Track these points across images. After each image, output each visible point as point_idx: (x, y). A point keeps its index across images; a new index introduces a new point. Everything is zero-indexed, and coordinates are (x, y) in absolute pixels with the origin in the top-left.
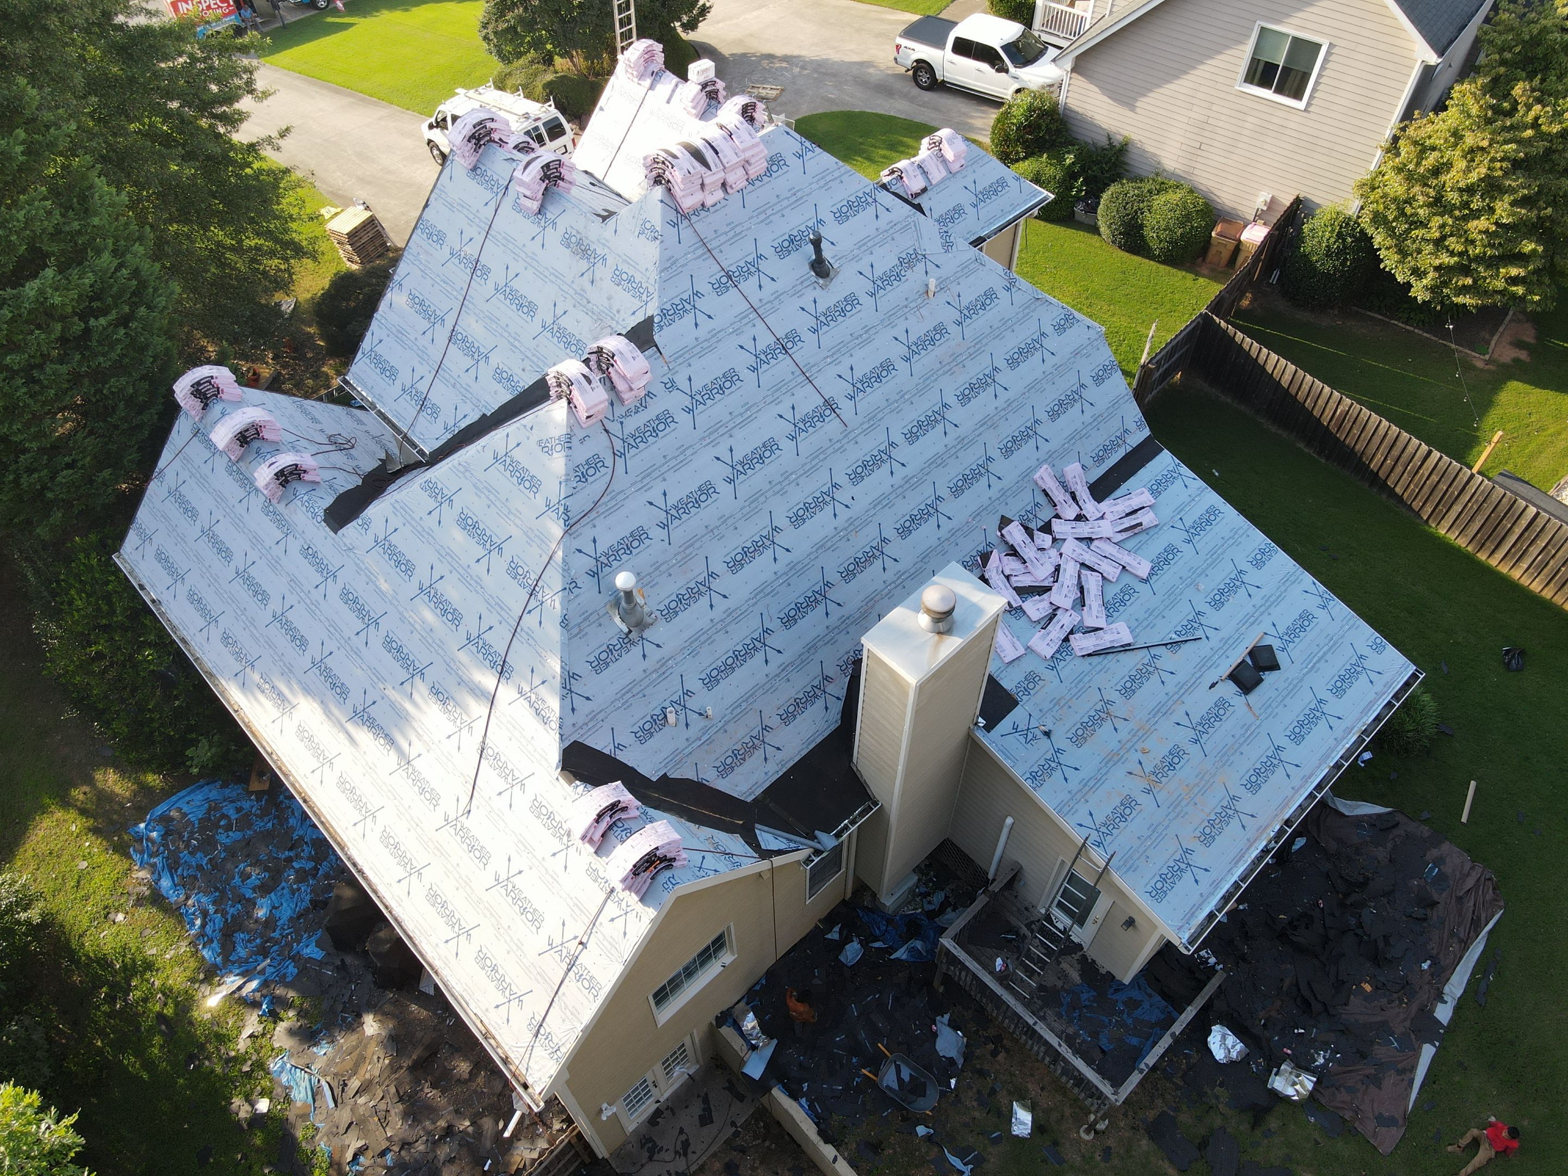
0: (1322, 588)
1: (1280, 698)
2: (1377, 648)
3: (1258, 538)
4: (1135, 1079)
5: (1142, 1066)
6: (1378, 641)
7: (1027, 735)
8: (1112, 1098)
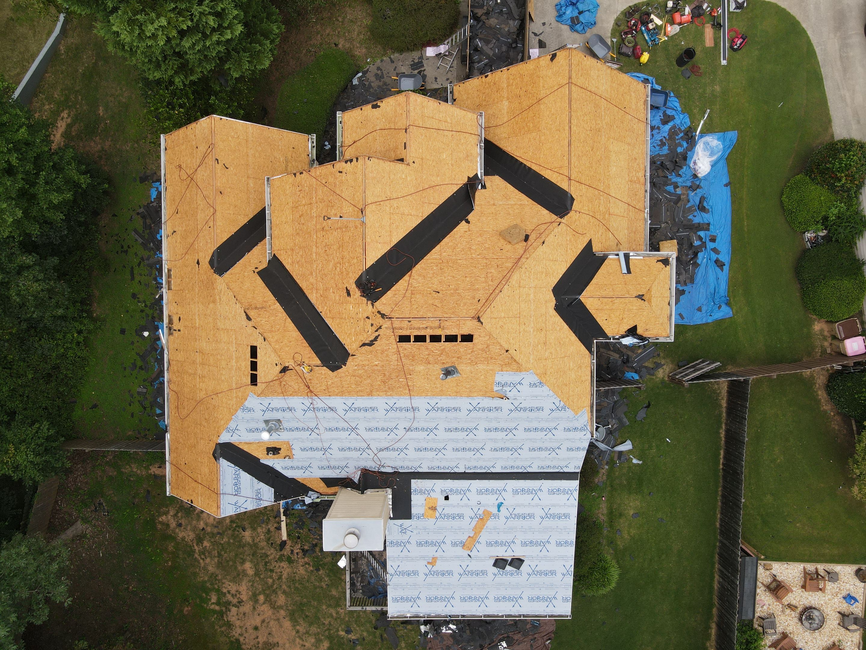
0: (572, 569)
2: (565, 600)
3: (572, 537)
4: (359, 608)
5: (364, 608)
6: (569, 598)
7: (403, 531)
8: (347, 607)
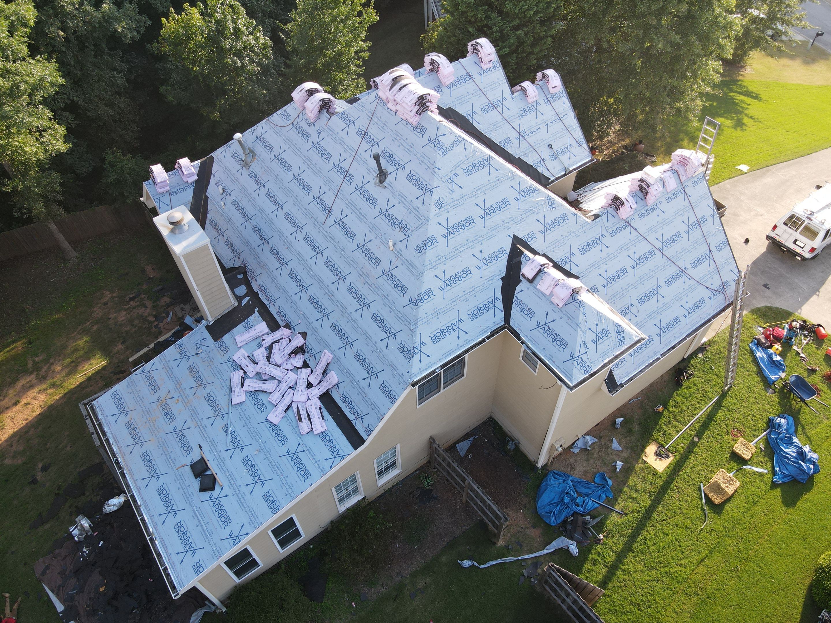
1: (184, 487)
7: (200, 344)
